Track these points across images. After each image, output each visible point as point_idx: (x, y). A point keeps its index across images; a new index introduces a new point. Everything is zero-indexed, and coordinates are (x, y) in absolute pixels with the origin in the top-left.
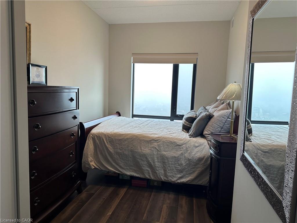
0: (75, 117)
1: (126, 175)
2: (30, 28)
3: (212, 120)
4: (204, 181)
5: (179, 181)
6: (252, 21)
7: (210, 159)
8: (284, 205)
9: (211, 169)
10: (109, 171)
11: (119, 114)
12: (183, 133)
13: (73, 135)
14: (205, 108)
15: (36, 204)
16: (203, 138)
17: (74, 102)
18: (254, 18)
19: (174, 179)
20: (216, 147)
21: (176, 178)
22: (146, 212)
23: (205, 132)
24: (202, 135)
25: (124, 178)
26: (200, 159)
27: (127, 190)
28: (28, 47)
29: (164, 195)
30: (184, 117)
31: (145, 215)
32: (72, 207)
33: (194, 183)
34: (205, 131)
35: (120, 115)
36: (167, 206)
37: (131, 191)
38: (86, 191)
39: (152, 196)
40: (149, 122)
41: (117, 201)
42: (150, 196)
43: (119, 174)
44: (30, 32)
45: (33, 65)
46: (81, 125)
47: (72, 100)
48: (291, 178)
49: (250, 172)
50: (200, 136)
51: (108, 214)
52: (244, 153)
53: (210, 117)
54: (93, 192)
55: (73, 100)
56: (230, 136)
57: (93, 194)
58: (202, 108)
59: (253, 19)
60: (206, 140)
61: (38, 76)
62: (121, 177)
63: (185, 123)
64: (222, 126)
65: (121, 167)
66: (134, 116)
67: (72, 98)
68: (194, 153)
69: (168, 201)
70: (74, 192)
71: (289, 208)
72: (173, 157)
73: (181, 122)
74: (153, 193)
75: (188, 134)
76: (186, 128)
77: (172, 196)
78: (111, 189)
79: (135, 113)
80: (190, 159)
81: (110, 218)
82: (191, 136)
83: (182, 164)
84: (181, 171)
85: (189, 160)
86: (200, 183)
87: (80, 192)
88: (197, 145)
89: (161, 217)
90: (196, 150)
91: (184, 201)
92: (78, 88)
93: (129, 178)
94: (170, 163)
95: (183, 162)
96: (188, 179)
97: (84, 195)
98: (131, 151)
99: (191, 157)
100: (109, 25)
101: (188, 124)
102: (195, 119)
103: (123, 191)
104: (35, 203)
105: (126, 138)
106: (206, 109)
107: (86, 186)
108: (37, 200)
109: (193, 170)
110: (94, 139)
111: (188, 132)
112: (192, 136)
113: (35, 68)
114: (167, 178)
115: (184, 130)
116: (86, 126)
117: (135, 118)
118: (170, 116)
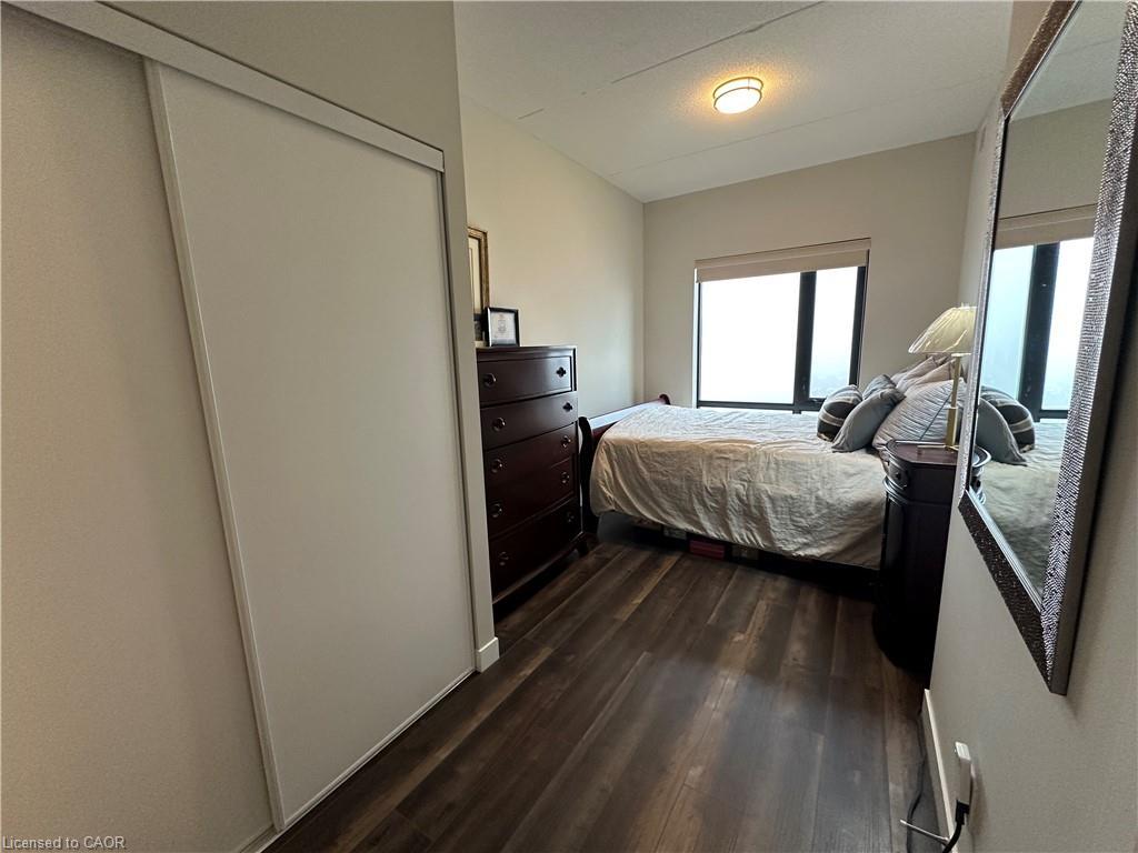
0: (568, 407)
1: (678, 529)
2: (486, 240)
3: (900, 408)
4: (871, 558)
5: (801, 553)
6: (1002, 126)
7: (884, 507)
8: (1044, 624)
9: (886, 531)
10: (642, 519)
11: (666, 399)
12: (819, 440)
13: (566, 441)
14: (888, 378)
15: (502, 564)
16: (873, 454)
17: (567, 376)
18: (1009, 117)
19: (790, 548)
20: (899, 477)
21: (793, 544)
22: (716, 609)
23: (878, 440)
24: (869, 448)
25: (674, 536)
26: (861, 508)
27: (679, 560)
28: (484, 277)
29: (764, 581)
30: (825, 404)
31: (714, 614)
32: (568, 579)
33: (842, 561)
34: (877, 436)
35: (668, 403)
36: (768, 605)
37: (687, 563)
38: (596, 553)
39: (734, 578)
40: (734, 416)
41: (655, 580)
42: (730, 578)
43: (662, 525)
44: (486, 247)
45: (493, 310)
46: (583, 422)
47: (561, 372)
48: (1064, 553)
49: (978, 540)
50: (864, 450)
51: (635, 602)
52: (968, 490)
53: (893, 401)
54: (609, 556)
55: (564, 372)
56: (946, 449)
57: (608, 560)
58: (881, 378)
59: (1007, 121)
60: (878, 460)
61: (502, 330)
62: (666, 533)
63: (825, 417)
64: (928, 424)
65: (665, 512)
66: (700, 404)
67: (562, 369)
68: (842, 490)
69: (772, 595)
70: (570, 552)
71: (1054, 631)
72: (786, 496)
73: (815, 417)
74: (737, 573)
75: (832, 445)
76: (828, 431)
77: (783, 583)
78: (644, 556)
79: (702, 398)
80: (832, 505)
81: (639, 609)
82: (840, 449)
83: (811, 514)
84: (806, 531)
85: (829, 506)
86: (857, 562)
87: (584, 552)
88: (852, 471)
89: (751, 625)
90: (849, 482)
91: (811, 599)
92: (573, 347)
93: (684, 537)
94: (779, 509)
95: (812, 509)
96: (824, 550)
97: (590, 560)
98: (687, 480)
99: (836, 497)
100: (644, 204)
101: (834, 421)
102: (853, 406)
103: (669, 561)
104: (501, 561)
105: (675, 449)
106: (891, 382)
107: (596, 543)
108: (504, 556)
109: (840, 529)
110: (608, 452)
111: (832, 440)
112: (842, 448)
113: (497, 315)
114: (773, 543)
115: (823, 435)
116: (594, 424)
117: (703, 409)
118: (791, 402)
